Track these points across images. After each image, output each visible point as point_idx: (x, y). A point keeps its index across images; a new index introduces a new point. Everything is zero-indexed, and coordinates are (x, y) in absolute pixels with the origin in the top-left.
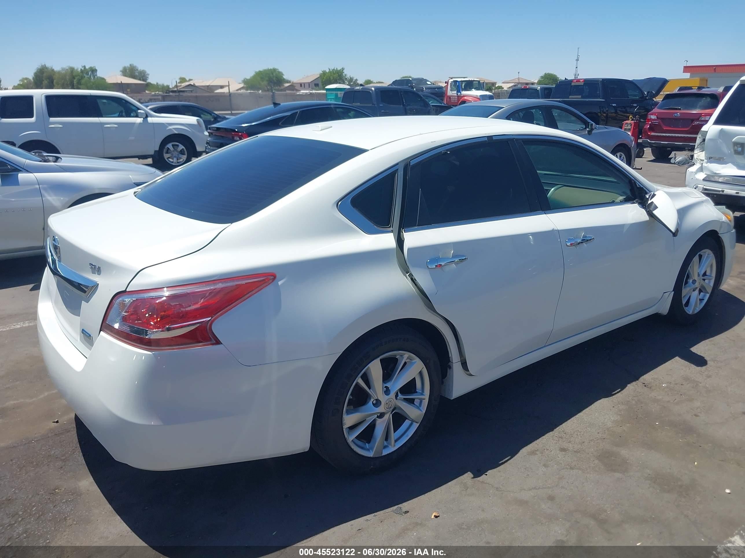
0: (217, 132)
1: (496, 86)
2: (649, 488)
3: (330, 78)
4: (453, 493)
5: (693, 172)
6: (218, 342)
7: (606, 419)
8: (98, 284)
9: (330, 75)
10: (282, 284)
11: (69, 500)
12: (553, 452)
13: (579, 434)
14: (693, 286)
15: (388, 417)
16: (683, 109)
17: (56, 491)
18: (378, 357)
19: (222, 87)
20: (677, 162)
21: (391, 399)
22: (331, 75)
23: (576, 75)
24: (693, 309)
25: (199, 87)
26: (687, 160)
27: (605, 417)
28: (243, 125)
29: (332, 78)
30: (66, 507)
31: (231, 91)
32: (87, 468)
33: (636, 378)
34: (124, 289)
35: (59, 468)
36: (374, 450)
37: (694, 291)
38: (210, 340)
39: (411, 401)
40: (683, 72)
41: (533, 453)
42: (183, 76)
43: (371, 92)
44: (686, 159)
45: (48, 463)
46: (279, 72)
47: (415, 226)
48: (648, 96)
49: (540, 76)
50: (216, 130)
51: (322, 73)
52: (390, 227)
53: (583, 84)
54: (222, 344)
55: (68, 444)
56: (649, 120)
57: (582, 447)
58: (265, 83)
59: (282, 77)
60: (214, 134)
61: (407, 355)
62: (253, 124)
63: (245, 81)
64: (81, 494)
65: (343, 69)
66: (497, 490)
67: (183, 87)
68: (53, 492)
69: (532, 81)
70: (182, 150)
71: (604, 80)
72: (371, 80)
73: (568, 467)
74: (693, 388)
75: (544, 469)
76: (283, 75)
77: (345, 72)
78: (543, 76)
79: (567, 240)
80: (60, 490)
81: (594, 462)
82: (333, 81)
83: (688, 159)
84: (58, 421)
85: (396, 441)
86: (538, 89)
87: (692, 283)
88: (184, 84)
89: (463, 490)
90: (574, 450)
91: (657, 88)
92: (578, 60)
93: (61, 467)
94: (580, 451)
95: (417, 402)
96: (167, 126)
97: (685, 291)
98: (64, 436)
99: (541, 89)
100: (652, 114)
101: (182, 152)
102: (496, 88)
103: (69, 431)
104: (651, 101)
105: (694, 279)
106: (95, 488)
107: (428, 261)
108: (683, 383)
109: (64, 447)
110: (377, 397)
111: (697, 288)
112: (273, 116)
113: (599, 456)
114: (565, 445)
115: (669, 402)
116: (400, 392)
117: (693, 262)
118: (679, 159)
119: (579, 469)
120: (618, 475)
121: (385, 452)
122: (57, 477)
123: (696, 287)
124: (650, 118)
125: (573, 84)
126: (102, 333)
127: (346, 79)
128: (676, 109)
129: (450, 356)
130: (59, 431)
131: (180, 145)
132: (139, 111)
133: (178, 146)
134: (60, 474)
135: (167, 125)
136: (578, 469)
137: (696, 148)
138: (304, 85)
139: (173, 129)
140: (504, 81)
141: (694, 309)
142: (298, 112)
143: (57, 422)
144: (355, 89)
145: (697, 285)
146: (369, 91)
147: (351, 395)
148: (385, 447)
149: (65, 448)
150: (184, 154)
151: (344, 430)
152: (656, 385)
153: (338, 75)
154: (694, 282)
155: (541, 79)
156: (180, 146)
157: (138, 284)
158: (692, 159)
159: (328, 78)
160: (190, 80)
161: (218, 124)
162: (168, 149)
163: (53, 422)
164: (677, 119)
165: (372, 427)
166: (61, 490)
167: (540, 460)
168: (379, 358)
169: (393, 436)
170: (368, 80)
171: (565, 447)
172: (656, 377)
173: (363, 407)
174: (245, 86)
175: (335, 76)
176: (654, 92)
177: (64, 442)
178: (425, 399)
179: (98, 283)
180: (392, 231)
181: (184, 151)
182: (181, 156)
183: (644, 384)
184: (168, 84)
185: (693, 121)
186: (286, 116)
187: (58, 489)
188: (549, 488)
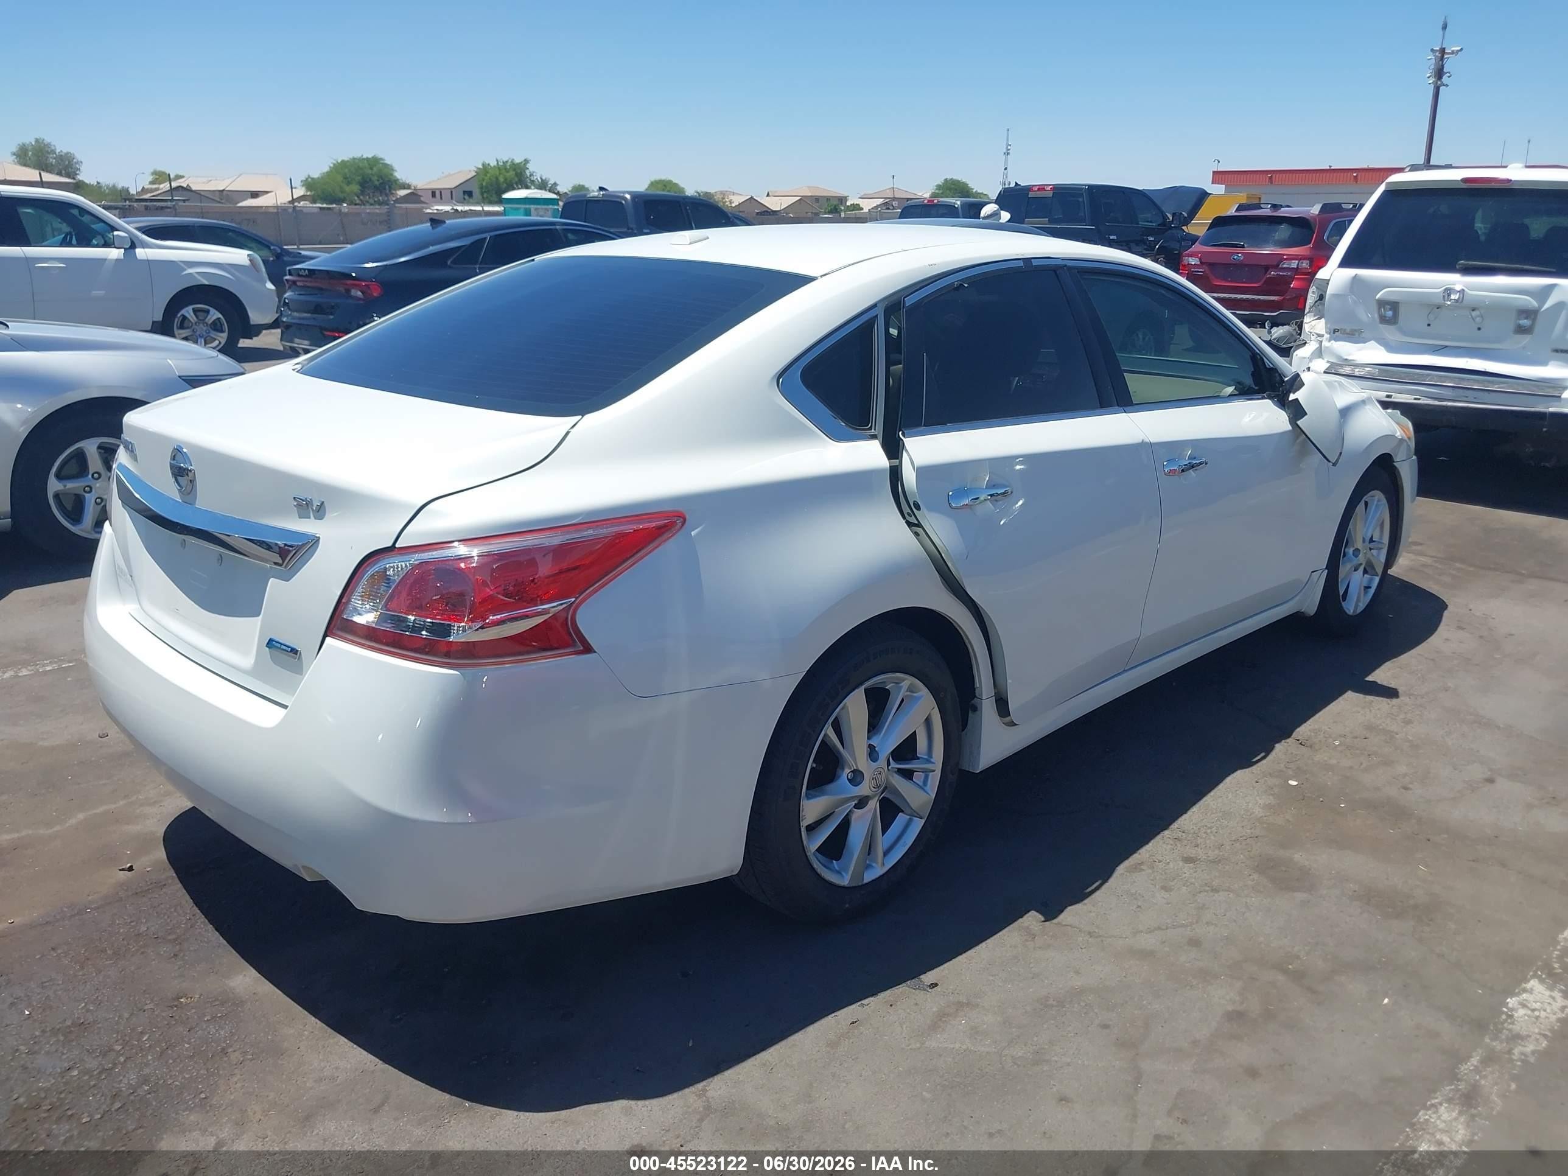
0: (309, 279)
1: (848, 204)
2: (1361, 913)
3: (497, 179)
4: (1011, 947)
5: (1305, 358)
6: (588, 649)
7: (1250, 804)
8: (319, 538)
9: (498, 174)
10: (697, 535)
11: (219, 1015)
12: (1171, 865)
13: (1209, 831)
14: (1355, 561)
15: (874, 805)
16: (1248, 247)
17: (182, 1000)
18: (861, 684)
19: (255, 195)
20: (1274, 339)
21: (881, 770)
22: (500, 174)
23: (1005, 184)
24: (1355, 603)
25: (202, 193)
26: (1292, 335)
27: (1248, 801)
28: (367, 265)
29: (501, 179)
30: (217, 1030)
31: (279, 203)
32: (234, 952)
33: (1286, 733)
34: (390, 544)
35: (172, 957)
36: (850, 872)
37: (1356, 570)
38: (574, 644)
39: (908, 775)
40: (1213, 183)
41: (1135, 868)
42: (160, 168)
43: (623, 202)
44: (1290, 332)
45: (142, 950)
46: (386, 165)
47: (920, 425)
48: (1175, 222)
49: (936, 184)
50: (306, 276)
51: (479, 169)
52: (870, 428)
53: (1051, 196)
54: (595, 652)
55: (172, 910)
56: (1184, 266)
57: (1221, 853)
58: (356, 188)
59: (392, 175)
60: (298, 284)
61: (908, 681)
62: (403, 259)
63: (309, 184)
64: (242, 1001)
65: (526, 161)
66: (1091, 937)
67: (162, 191)
68: (176, 1003)
69: (920, 194)
70: (217, 321)
71: (1091, 187)
72: (586, 186)
73: (1207, 888)
74: (1387, 742)
75: (1164, 894)
76: (393, 170)
77: (531, 167)
78: (940, 184)
79: (1165, 463)
80: (189, 999)
81: (1251, 877)
82: (505, 185)
83: (1294, 333)
84: (131, 866)
85: (885, 854)
86: (956, 206)
87: (1353, 554)
88: (165, 186)
89: (1026, 940)
90: (1210, 859)
91: (1189, 207)
92: (1008, 154)
93: (175, 955)
94: (1220, 860)
95: (918, 777)
96: (183, 268)
97: (1344, 569)
98: (157, 896)
99: (963, 205)
100: (1191, 255)
101: (216, 326)
102: (848, 208)
103: (165, 885)
104: (1178, 231)
105: (1356, 547)
106: (267, 988)
107: (950, 493)
108: (1367, 736)
109: (166, 917)
110: (857, 766)
111: (1361, 564)
112: (432, 245)
113: (1257, 866)
114: (1191, 852)
115: (1351, 768)
116: (893, 759)
117: (1357, 514)
118: (1278, 333)
119: (1229, 890)
120: (1300, 896)
121: (869, 877)
122: (173, 975)
123: (1360, 562)
124: (1186, 263)
125: (1031, 195)
126: (329, 640)
127: (533, 181)
128: (1236, 246)
129: (977, 685)
130: (141, 887)
131: (212, 311)
132: (116, 233)
133: (208, 312)
134: (177, 968)
135: (182, 265)
136: (1226, 891)
137: (1308, 313)
138: (441, 192)
139: (198, 276)
140: (862, 194)
141: (1356, 606)
142: (485, 238)
143: (131, 869)
144: (588, 196)
145: (1361, 559)
146: (619, 200)
147: (814, 761)
148: (868, 867)
149: (168, 917)
150: (222, 331)
151: (802, 830)
152: (1320, 741)
153: (514, 173)
154: (1357, 552)
155: (937, 191)
156: (211, 313)
157: (421, 531)
158: (1300, 334)
159: (494, 180)
160: (178, 177)
161: (307, 263)
162: (184, 318)
163: (120, 870)
164: (1239, 266)
165: (845, 826)
166: (191, 998)
167: (1152, 880)
168: (863, 687)
169: (882, 842)
170: (579, 185)
171: (1192, 856)
172: (1316, 727)
173: (831, 787)
174: (309, 193)
175: (508, 175)
176: (1186, 215)
177: (162, 906)
178: (934, 771)
179: (317, 535)
180: (874, 437)
181: (222, 325)
182: (213, 334)
183: (1298, 740)
184: (126, 186)
185: (1267, 268)
186: (459, 248)
187: (185, 996)
188: (1183, 926)
